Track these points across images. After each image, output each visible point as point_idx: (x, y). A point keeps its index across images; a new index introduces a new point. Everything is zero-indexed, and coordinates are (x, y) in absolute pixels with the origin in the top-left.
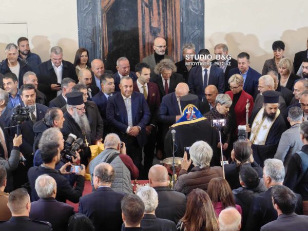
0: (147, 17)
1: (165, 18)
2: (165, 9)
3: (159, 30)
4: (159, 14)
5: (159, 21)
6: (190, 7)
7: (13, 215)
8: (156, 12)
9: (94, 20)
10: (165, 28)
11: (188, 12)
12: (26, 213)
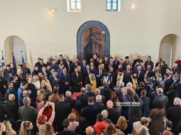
0: (95, 50)
1: (100, 50)
2: (100, 48)
3: (98, 53)
4: (98, 49)
5: (98, 51)
6: (106, 47)
7: (60, 101)
8: (97, 49)
9: (81, 50)
10: (100, 53)
11: (106, 49)
12: (63, 100)
